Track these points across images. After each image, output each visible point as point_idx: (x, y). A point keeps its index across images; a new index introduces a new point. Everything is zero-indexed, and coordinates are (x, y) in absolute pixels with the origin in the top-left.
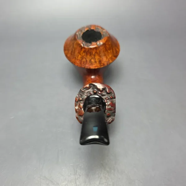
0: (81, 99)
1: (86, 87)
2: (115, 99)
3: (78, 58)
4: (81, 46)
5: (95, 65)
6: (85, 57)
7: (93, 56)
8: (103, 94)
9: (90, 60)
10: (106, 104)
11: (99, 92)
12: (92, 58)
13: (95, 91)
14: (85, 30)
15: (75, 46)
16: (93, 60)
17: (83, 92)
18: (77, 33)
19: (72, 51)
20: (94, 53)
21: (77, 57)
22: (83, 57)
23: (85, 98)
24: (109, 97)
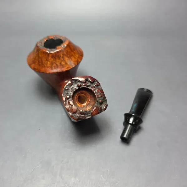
0: (68, 97)
1: (69, 84)
2: (100, 86)
3: (48, 66)
4: (47, 53)
5: (67, 67)
6: (54, 62)
7: (62, 59)
8: (88, 85)
9: (61, 64)
10: (95, 92)
11: (83, 84)
12: (62, 61)
13: (79, 84)
14: (44, 41)
15: (40, 56)
16: (63, 63)
17: (67, 90)
18: (38, 45)
19: (39, 62)
20: (62, 55)
21: (46, 65)
22: (52, 62)
23: (71, 94)
24: (94, 86)
